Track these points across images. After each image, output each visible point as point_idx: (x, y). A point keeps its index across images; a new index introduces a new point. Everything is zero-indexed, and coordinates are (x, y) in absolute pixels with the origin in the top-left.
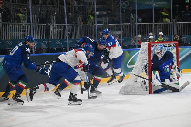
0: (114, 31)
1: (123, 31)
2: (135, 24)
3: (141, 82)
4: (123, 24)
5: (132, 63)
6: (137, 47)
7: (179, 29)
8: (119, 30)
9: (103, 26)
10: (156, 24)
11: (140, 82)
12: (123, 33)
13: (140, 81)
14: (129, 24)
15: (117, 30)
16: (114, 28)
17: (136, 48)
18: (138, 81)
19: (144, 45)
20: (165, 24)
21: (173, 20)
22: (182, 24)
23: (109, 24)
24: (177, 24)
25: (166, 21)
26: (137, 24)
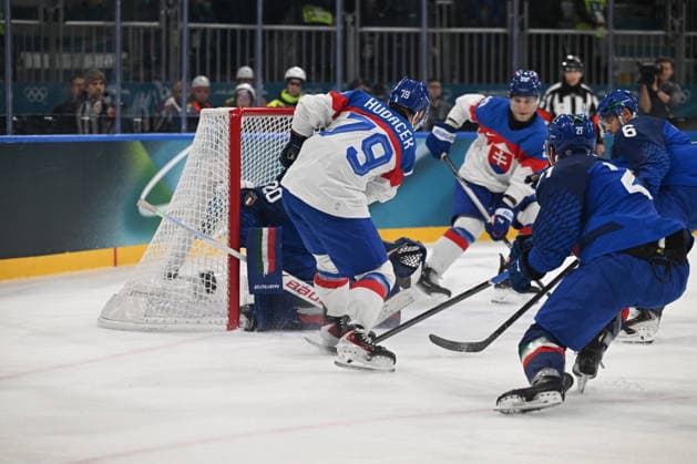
0: (89, 50)
1: (124, 55)
2: (180, 26)
3: (195, 280)
4: (125, 24)
5: (161, 195)
6: (184, 127)
7: (368, 54)
8: (110, 49)
9: (39, 27)
10: (271, 32)
11: (189, 280)
12: (125, 63)
13: (189, 274)
14: (155, 24)
15: (100, 49)
16: (89, 39)
17: (179, 131)
18: (181, 274)
19: (214, 121)
20: (309, 33)
21: (344, 18)
22: (381, 34)
23: (69, 23)
24: (362, 34)
25: (314, 19)
26: (186, 25)
